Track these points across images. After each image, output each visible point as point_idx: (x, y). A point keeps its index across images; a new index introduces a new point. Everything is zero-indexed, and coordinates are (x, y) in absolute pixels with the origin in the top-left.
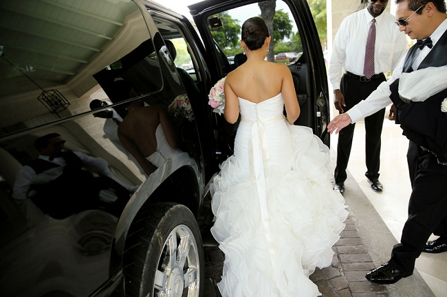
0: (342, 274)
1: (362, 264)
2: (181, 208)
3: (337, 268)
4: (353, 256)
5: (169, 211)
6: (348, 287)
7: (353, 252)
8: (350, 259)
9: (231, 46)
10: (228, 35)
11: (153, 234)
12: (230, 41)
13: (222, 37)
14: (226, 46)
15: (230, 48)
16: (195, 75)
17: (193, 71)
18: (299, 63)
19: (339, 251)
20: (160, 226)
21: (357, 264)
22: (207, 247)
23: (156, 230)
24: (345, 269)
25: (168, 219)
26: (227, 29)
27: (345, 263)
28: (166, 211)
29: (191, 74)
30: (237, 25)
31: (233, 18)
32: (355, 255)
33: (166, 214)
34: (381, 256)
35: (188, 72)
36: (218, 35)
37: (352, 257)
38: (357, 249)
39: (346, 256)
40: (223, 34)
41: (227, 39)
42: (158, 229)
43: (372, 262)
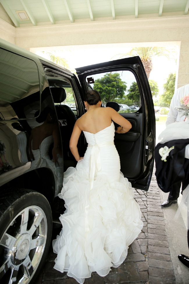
0: (147, 260)
1: (162, 255)
2: (36, 195)
3: (144, 254)
4: (158, 248)
5: (25, 195)
6: (147, 271)
7: (158, 245)
8: (155, 250)
9: (119, 98)
10: (118, 90)
11: (7, 209)
12: (118, 94)
13: (114, 91)
14: (116, 97)
15: (118, 99)
16: (76, 111)
17: (75, 109)
18: (138, 113)
19: (149, 242)
20: (14, 204)
21: (159, 254)
22: (57, 224)
23: (10, 207)
24: (149, 256)
25: (23, 201)
26: (118, 87)
27: (151, 252)
28: (23, 194)
29: (73, 110)
30: (124, 85)
31: (122, 80)
32: (160, 248)
33: (21, 197)
34: (177, 252)
35: (72, 109)
36: (112, 90)
37: (156, 249)
38: (161, 243)
39: (152, 247)
40: (115, 90)
41: (117, 93)
42: (12, 206)
43: (170, 255)
